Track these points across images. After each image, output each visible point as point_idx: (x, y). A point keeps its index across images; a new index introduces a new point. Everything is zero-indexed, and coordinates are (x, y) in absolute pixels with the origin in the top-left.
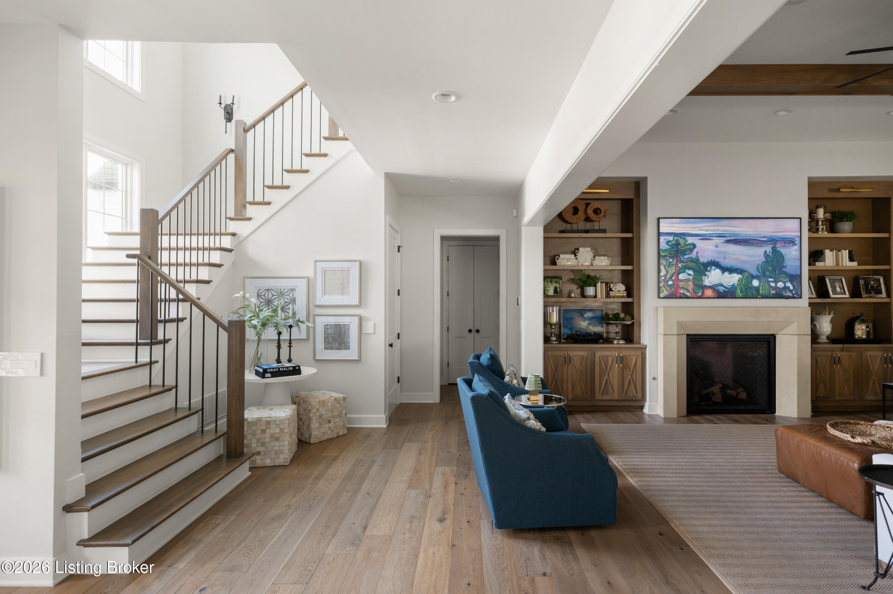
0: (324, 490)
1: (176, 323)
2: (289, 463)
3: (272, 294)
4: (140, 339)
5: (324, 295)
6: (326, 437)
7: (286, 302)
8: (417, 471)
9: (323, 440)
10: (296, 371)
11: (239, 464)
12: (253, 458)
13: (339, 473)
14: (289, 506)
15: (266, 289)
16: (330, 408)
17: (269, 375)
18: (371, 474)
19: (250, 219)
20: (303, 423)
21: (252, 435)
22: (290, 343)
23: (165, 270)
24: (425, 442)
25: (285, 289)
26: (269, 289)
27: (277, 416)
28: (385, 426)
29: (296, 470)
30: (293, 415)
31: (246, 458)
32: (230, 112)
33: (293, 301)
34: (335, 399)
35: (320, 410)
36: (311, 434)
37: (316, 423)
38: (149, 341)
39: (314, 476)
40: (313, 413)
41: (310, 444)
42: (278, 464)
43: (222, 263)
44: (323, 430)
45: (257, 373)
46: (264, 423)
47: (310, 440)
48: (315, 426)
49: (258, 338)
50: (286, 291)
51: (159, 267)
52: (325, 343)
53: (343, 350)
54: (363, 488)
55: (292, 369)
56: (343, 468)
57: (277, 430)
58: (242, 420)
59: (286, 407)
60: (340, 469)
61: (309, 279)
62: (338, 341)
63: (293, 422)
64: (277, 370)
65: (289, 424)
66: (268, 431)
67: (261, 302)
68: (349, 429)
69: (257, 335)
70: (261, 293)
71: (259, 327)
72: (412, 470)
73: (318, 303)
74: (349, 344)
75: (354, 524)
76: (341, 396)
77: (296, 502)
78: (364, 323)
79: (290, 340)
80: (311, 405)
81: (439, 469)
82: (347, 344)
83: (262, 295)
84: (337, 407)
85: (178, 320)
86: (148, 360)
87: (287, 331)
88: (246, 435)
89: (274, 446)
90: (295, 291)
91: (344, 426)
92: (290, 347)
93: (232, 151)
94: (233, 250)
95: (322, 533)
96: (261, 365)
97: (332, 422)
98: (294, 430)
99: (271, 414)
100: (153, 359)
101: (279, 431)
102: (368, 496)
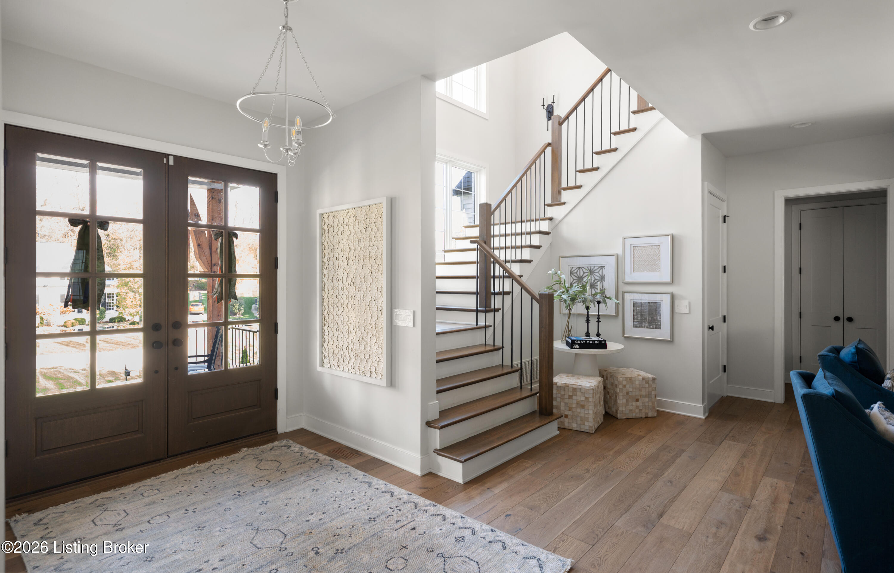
0: (624, 466)
1: (502, 296)
2: (594, 431)
3: (583, 272)
4: (480, 307)
5: (633, 272)
6: (633, 415)
7: (596, 279)
8: (735, 473)
9: (630, 418)
10: (602, 345)
11: (549, 421)
12: (561, 419)
13: (642, 453)
14: (588, 471)
15: (578, 267)
16: (638, 386)
17: (577, 346)
18: (677, 463)
19: (564, 203)
20: (610, 397)
21: (561, 398)
22: (599, 318)
23: (497, 252)
24: (753, 445)
25: (595, 267)
26: (581, 267)
27: (582, 385)
28: (703, 417)
29: (600, 440)
30: (598, 387)
31: (554, 417)
32: (551, 111)
33: (602, 278)
34: (644, 379)
35: (627, 387)
36: (618, 410)
37: (623, 399)
38: (485, 309)
39: (615, 449)
40: (620, 388)
41: (617, 418)
42: (583, 430)
43: (541, 245)
44: (631, 408)
45: (567, 343)
46: (571, 390)
47: (617, 416)
48: (621, 402)
49: (568, 312)
50: (596, 268)
51: (493, 251)
52: (634, 321)
53: (653, 329)
54: (666, 474)
55: (598, 343)
56: (647, 449)
57: (583, 398)
58: (551, 384)
59: (593, 378)
60: (643, 450)
61: (617, 256)
62: (648, 319)
63: (598, 393)
64: (584, 342)
65: (593, 394)
66: (574, 397)
67: (574, 280)
68: (658, 411)
69: (567, 308)
70: (574, 271)
71: (568, 302)
72: (730, 472)
73: (627, 280)
74: (660, 323)
75: (650, 507)
76: (650, 376)
77: (595, 469)
78: (677, 302)
79: (599, 315)
80: (617, 380)
81: (769, 481)
82: (657, 322)
83: (575, 273)
84: (646, 387)
85: (504, 293)
86: (484, 324)
87: (595, 306)
88: (556, 398)
89: (580, 413)
90: (605, 269)
91: (654, 407)
92: (598, 322)
93: (549, 144)
94: (550, 233)
95: (614, 505)
96: (572, 337)
97: (640, 401)
98: (600, 401)
99: (578, 383)
100: (487, 324)
101: (584, 400)
102: (669, 484)
